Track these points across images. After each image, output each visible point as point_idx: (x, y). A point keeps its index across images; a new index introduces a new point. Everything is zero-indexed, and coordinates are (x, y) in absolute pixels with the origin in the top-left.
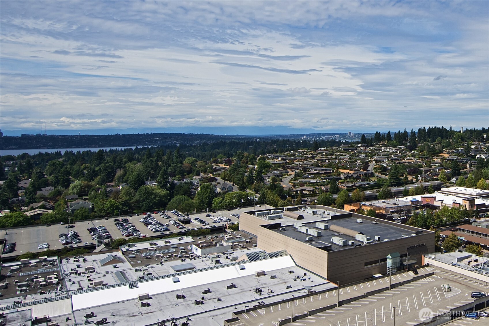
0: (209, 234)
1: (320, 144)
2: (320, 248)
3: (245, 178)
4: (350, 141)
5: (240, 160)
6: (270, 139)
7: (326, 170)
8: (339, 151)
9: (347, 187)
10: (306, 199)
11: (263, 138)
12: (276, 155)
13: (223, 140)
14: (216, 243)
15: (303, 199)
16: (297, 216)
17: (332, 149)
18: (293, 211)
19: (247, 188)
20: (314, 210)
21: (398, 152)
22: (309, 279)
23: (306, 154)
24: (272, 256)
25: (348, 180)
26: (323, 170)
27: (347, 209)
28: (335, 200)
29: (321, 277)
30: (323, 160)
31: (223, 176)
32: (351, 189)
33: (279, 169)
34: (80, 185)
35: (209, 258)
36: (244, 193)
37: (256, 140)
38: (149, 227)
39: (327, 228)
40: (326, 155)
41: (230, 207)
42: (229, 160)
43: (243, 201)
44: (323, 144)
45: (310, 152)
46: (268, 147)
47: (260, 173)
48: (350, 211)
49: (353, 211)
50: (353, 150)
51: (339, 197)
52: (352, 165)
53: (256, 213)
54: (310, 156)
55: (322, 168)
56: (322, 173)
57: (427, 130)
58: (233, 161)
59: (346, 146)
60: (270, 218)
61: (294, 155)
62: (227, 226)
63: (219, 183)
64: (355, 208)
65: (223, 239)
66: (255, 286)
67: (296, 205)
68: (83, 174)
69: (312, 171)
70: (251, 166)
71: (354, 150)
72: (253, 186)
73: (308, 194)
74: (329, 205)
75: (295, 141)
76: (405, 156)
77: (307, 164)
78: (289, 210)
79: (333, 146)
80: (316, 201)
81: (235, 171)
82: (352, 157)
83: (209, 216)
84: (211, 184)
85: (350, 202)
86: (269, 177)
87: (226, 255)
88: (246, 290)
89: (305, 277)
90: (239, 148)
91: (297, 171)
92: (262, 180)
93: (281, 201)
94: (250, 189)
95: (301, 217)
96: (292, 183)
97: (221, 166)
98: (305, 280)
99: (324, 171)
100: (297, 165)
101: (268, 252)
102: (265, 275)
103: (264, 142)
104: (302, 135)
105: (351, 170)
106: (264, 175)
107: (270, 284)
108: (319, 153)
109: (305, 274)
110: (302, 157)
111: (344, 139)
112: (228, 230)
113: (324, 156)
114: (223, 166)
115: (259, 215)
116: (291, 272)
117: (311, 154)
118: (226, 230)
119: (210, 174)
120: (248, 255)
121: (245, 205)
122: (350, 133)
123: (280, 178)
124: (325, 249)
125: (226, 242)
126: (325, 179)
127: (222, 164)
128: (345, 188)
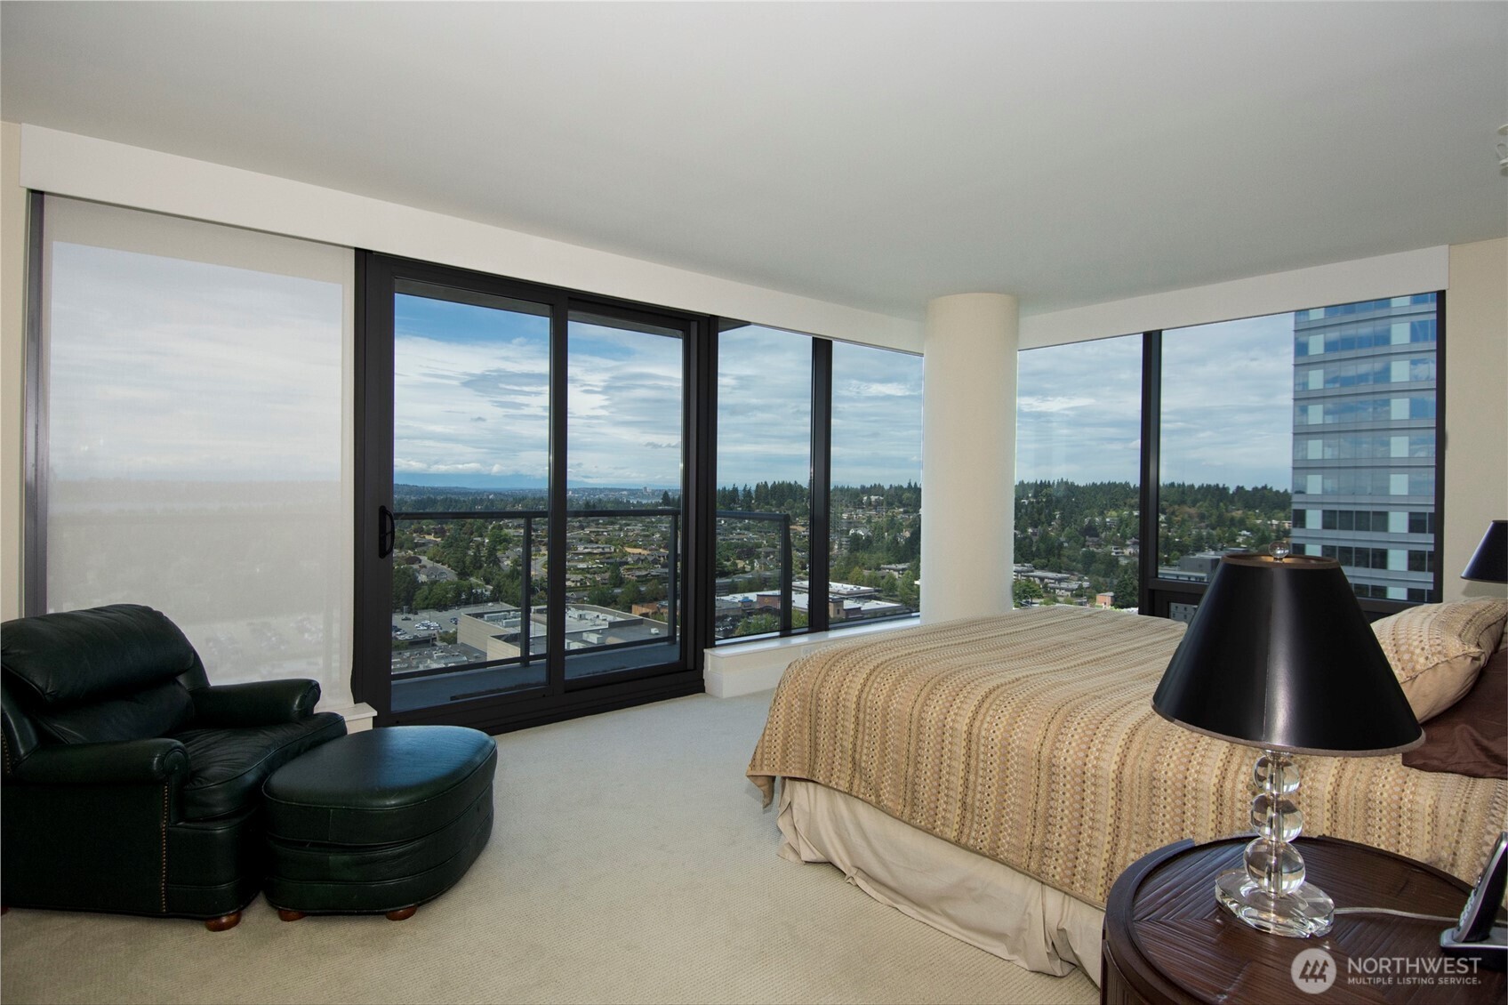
0: (406, 648)
3: (468, 560)
5: (461, 530)
6: (512, 495)
7: (603, 549)
8: (626, 518)
9: (638, 577)
11: (500, 494)
13: (432, 496)
19: (471, 574)
20: (581, 612)
21: (723, 522)
25: (640, 565)
26: (598, 548)
27: (637, 611)
28: (617, 596)
30: (598, 532)
31: (431, 555)
32: (643, 580)
36: (465, 582)
37: (488, 496)
40: (604, 524)
41: (441, 606)
42: (443, 528)
43: (464, 597)
47: (492, 551)
48: (642, 615)
49: (646, 615)
51: (623, 592)
52: (646, 540)
53: (486, 616)
55: (597, 546)
56: (597, 554)
57: (769, 485)
58: (449, 530)
60: (506, 624)
62: (437, 636)
63: (425, 567)
64: (650, 611)
69: (581, 549)
70: (479, 539)
72: (482, 571)
73: (574, 587)
74: (606, 604)
76: (734, 529)
77: (573, 538)
78: (539, 611)
80: (585, 598)
81: (451, 546)
82: (646, 527)
83: (407, 619)
84: (411, 568)
85: (641, 600)
86: (508, 557)
92: (497, 562)
94: (477, 578)
96: (546, 568)
97: (427, 537)
99: (600, 550)
103: (502, 499)
105: (645, 549)
106: (499, 554)
108: (593, 521)
111: (635, 498)
112: (439, 643)
113: (600, 526)
114: (431, 537)
115: (490, 620)
117: (580, 521)
118: (436, 643)
119: (409, 551)
121: (467, 603)
122: (645, 488)
125: (435, 661)
126: (601, 563)
127: (430, 534)
128: (634, 578)
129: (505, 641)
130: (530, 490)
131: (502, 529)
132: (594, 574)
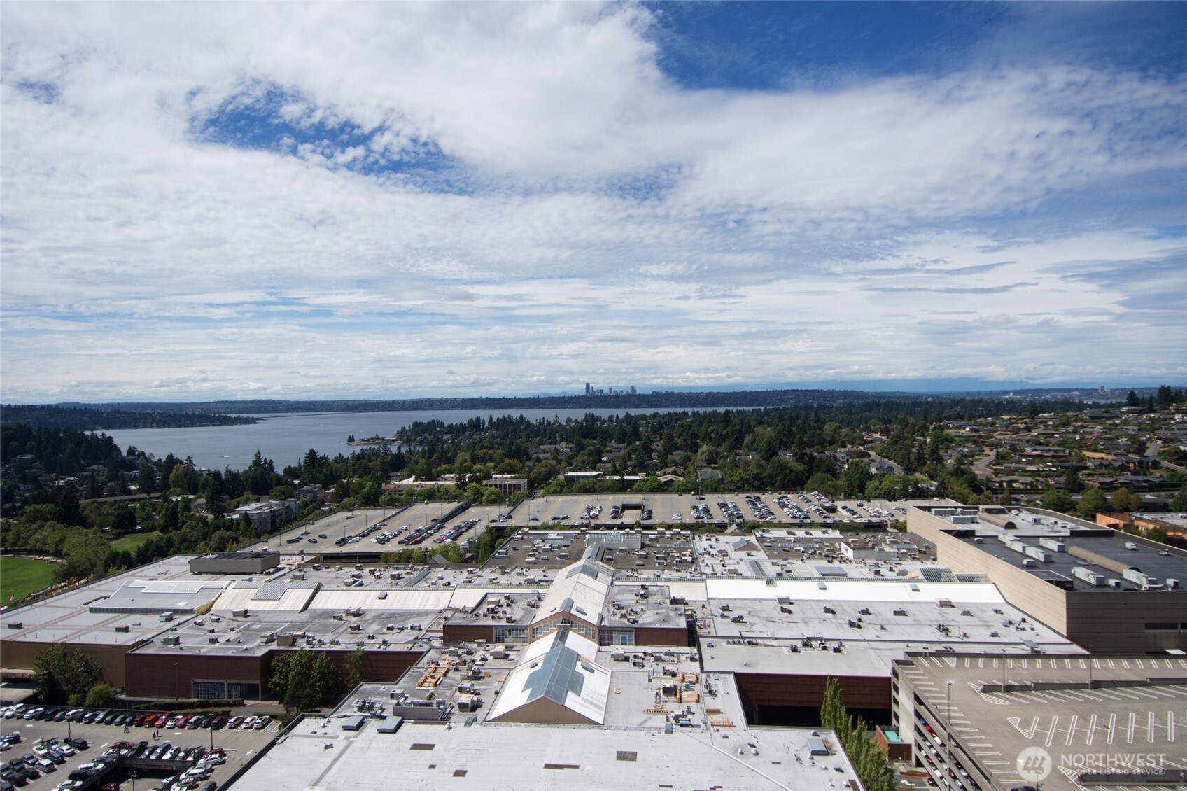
0: (863, 531)
1: (1041, 407)
2: (1051, 582)
3: (912, 457)
4: (1102, 402)
5: (902, 429)
6: (950, 399)
7: (1055, 451)
8: (1082, 420)
9: (1101, 483)
10: (1019, 496)
11: (938, 397)
12: (961, 423)
13: (875, 400)
14: (874, 545)
15: (1013, 496)
16: (1004, 523)
17: (1066, 416)
18: (996, 513)
19: (915, 470)
20: (1035, 516)
22: (1032, 629)
23: (1016, 423)
24: (964, 579)
25: (1103, 471)
26: (1049, 451)
27: (1103, 522)
28: (1077, 503)
29: (1055, 631)
30: (1048, 434)
31: (879, 451)
32: (1110, 487)
33: (967, 444)
34: (708, 450)
35: (865, 564)
36: (911, 477)
37: (926, 399)
38: (785, 510)
39: (1062, 550)
40: (1055, 426)
41: (891, 496)
42: (889, 428)
43: (910, 490)
44: (1047, 406)
45: (1022, 419)
46: (946, 411)
47: (935, 450)
48: (1110, 526)
49: (1115, 526)
50: (1110, 418)
51: (1083, 499)
52: (1110, 445)
53: (933, 510)
54: (1023, 426)
55: (1047, 448)
56: (1048, 457)
58: (893, 430)
59: (1096, 412)
60: (956, 521)
61: (993, 424)
62: (889, 523)
63: (873, 461)
64: (1122, 523)
65: (884, 541)
66: (937, 621)
67: (1002, 504)
68: (710, 438)
69: (1029, 451)
70: (921, 438)
71: (1114, 417)
72: (925, 468)
73: (1022, 490)
74: (1065, 511)
75: (993, 401)
77: (1019, 440)
78: (988, 511)
79: (1068, 411)
80: (1038, 502)
81: (896, 444)
82: (1108, 430)
83: (861, 505)
84: (862, 461)
85: (1108, 510)
86: (951, 456)
87: (889, 565)
88: (923, 623)
89: (1023, 625)
90: (901, 411)
91: (1000, 450)
92: (940, 460)
93: (974, 496)
94: (921, 473)
95: (1010, 526)
96: (991, 468)
97: (875, 435)
98: (1023, 629)
99: (1052, 453)
100: (1000, 440)
101: (955, 572)
102: (953, 607)
103: (940, 403)
104: (1007, 392)
105: (1109, 454)
106: (942, 453)
107: (962, 623)
108: (1041, 423)
109: (1024, 620)
110: (1007, 427)
111: (1090, 398)
112: (890, 530)
113: (1050, 428)
114: (878, 436)
115: (937, 513)
116: (997, 612)
117: (1025, 423)
118: (888, 529)
119: (860, 447)
120: (923, 571)
121: (913, 496)
122: (1102, 388)
123: (971, 459)
124: (1060, 584)
125: (888, 546)
126: (1054, 467)
127: (877, 433)
128: (1098, 485)
129: (955, 536)
130: (968, 393)
131: (943, 430)
132: (1047, 477)
